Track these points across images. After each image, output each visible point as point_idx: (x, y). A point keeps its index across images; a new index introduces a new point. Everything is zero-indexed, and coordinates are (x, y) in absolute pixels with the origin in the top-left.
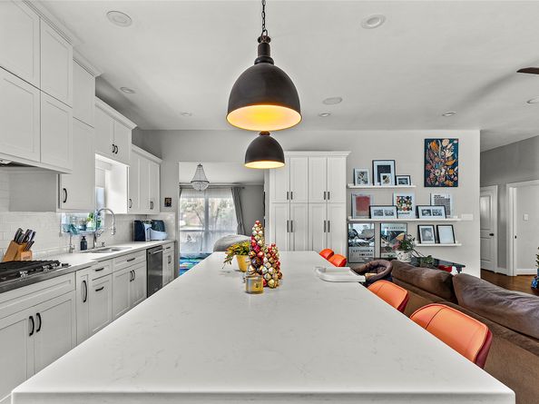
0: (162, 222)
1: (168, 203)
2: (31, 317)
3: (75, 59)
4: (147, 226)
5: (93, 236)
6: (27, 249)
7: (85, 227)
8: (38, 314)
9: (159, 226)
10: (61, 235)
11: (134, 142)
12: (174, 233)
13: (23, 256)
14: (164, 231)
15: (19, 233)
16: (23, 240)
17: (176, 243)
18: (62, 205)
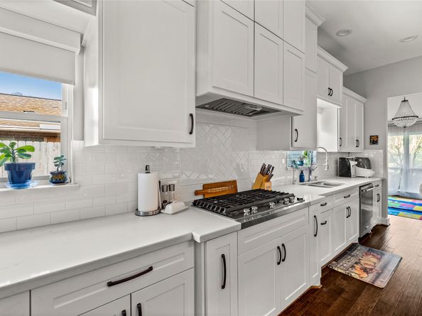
0: (368, 159)
1: (374, 140)
2: (278, 247)
3: (307, 16)
4: (353, 163)
5: (308, 171)
6: (268, 180)
7: (302, 163)
8: (283, 245)
9: (365, 163)
10: (287, 169)
11: (345, 85)
12: (382, 171)
13: (266, 186)
14: (369, 167)
15: (263, 168)
16: (266, 172)
17: (384, 181)
18: (295, 143)
